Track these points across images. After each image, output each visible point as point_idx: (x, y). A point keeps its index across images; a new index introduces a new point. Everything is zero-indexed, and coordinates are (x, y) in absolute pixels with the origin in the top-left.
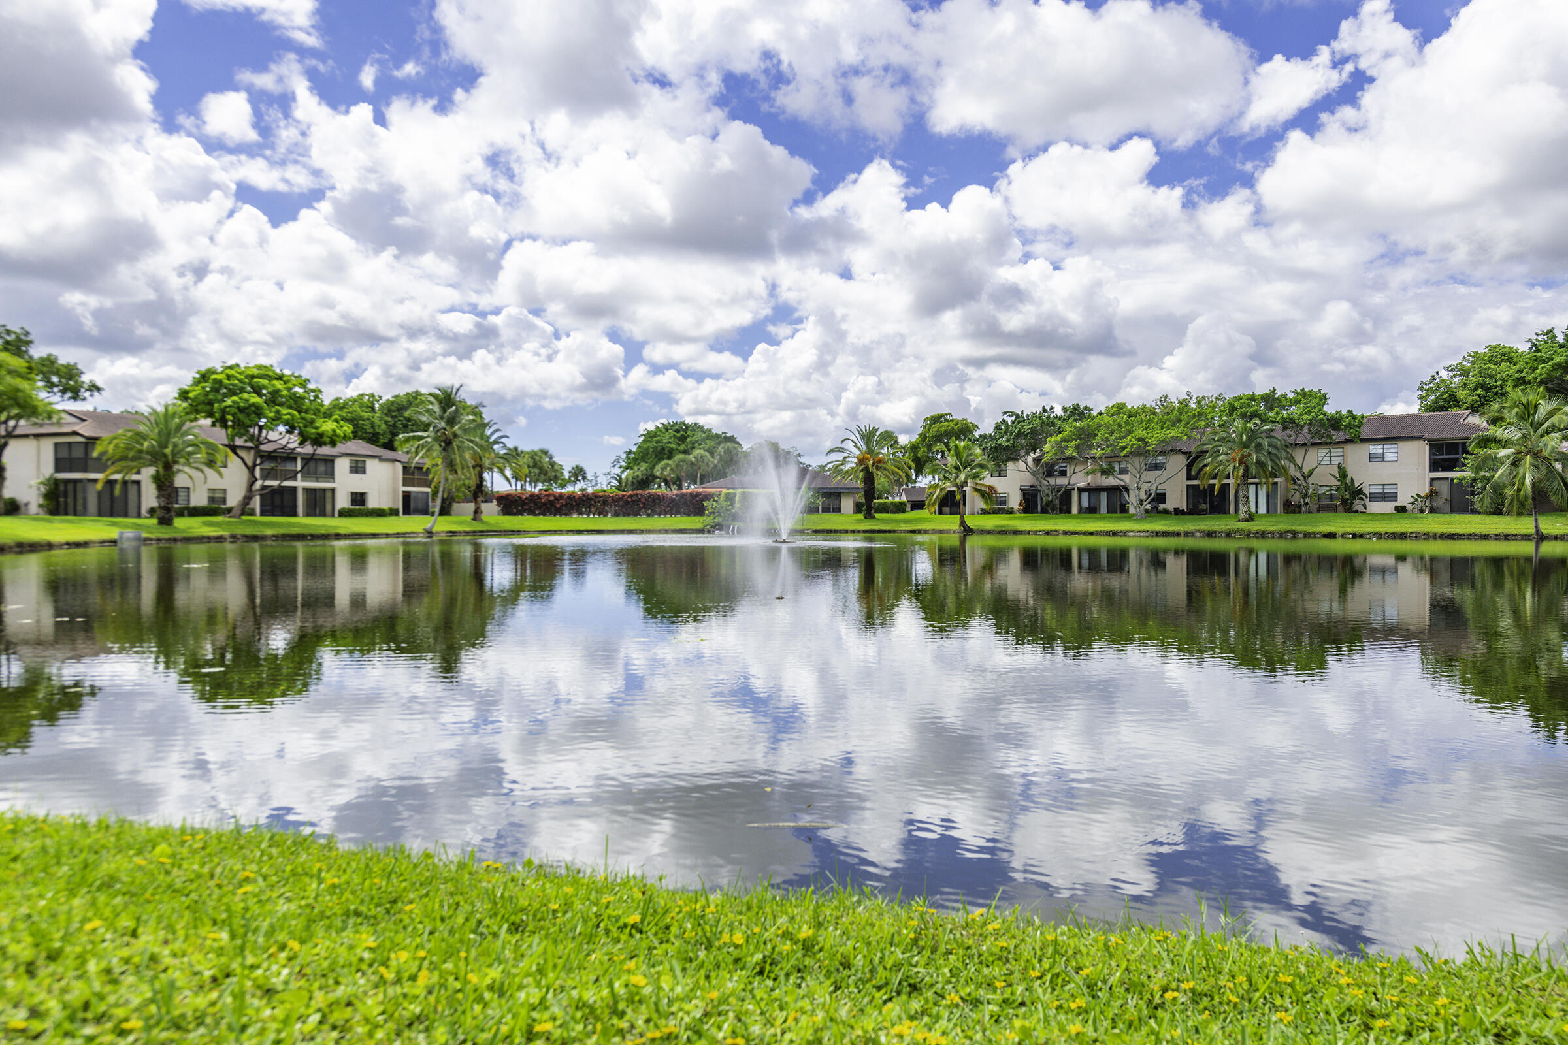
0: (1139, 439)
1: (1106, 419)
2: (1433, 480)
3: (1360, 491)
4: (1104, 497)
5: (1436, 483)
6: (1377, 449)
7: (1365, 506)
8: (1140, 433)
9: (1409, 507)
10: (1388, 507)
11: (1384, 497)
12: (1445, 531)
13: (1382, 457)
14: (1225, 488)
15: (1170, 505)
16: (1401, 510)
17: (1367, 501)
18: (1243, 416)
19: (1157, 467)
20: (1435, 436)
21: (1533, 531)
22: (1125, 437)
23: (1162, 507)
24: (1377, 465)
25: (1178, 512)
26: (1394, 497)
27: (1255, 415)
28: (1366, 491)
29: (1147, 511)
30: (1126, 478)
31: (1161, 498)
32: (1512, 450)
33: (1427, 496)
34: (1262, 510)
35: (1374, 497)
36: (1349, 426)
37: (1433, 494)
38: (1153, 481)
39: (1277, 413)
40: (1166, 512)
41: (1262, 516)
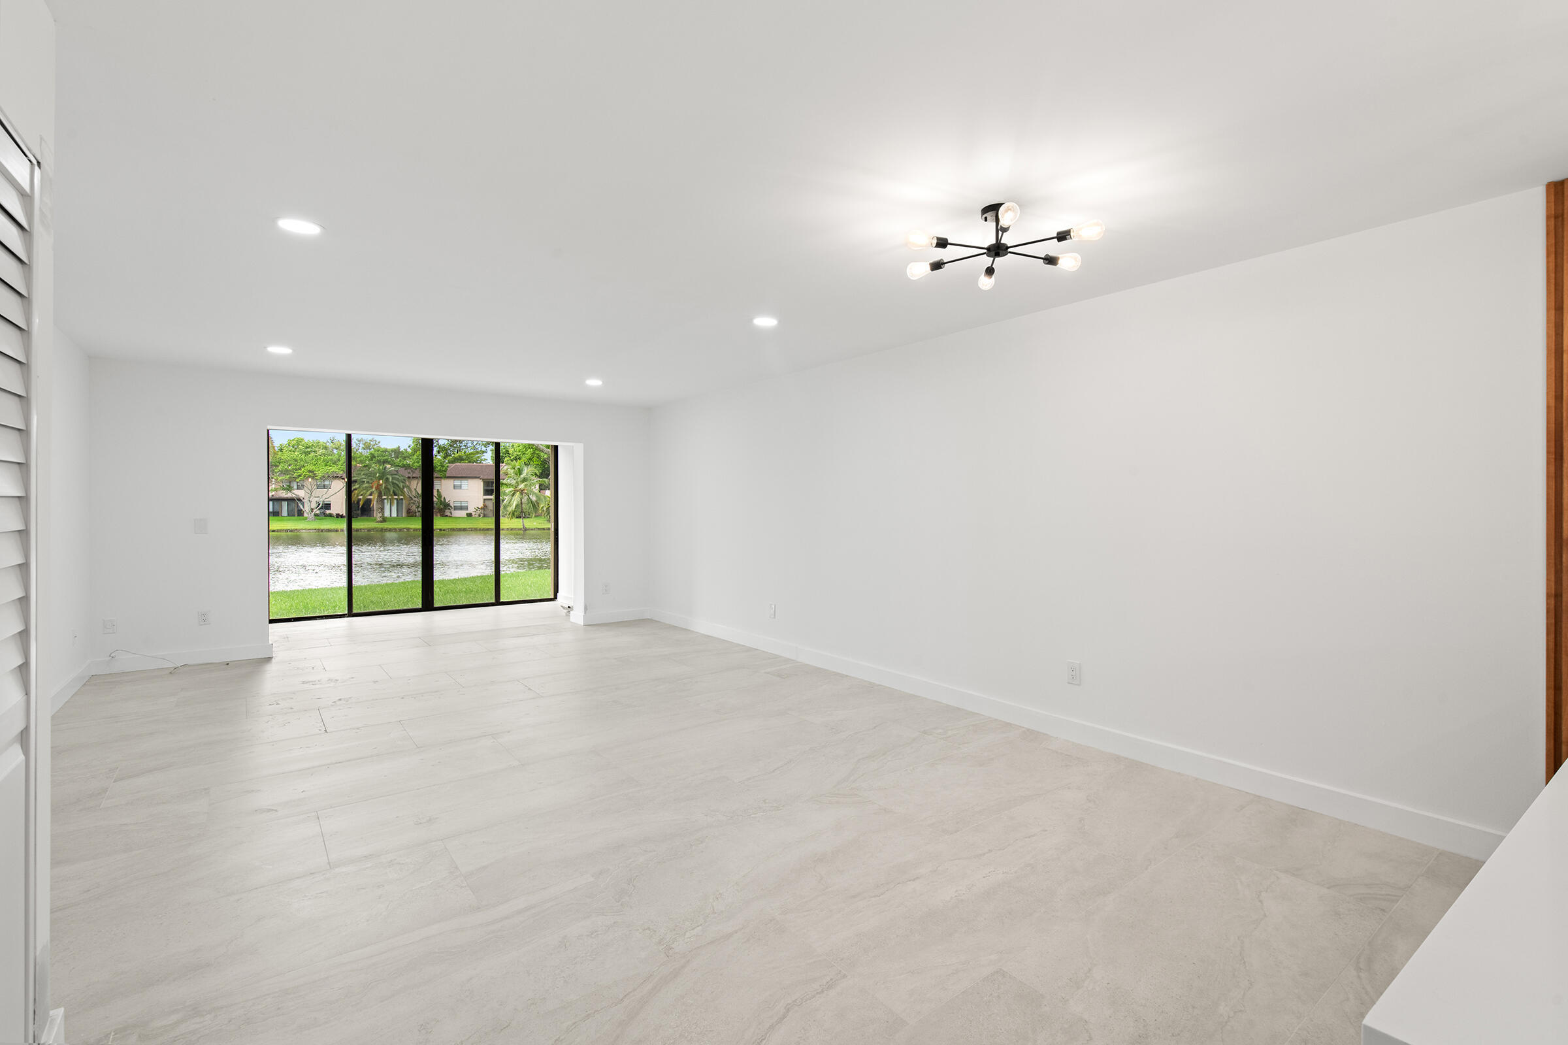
0: (310, 471)
1: (285, 456)
2: (485, 500)
3: (449, 505)
4: (285, 504)
5: (487, 502)
6: (457, 482)
7: (451, 513)
8: (311, 467)
9: (473, 514)
10: (463, 513)
11: (461, 508)
12: (485, 527)
13: (460, 487)
14: (369, 501)
15: (334, 511)
16: (469, 515)
17: (452, 511)
18: (379, 462)
19: (324, 487)
20: (485, 478)
21: (522, 527)
22: (300, 469)
23: (328, 512)
24: (457, 491)
25: (338, 516)
26: (466, 508)
27: (385, 462)
28: (452, 505)
29: (316, 515)
30: (301, 493)
31: (327, 506)
32: (512, 489)
33: (482, 508)
34: (394, 514)
35: (456, 508)
36: (440, 471)
37: (485, 508)
38: (322, 496)
39: (400, 461)
40: (331, 515)
41: (394, 518)
